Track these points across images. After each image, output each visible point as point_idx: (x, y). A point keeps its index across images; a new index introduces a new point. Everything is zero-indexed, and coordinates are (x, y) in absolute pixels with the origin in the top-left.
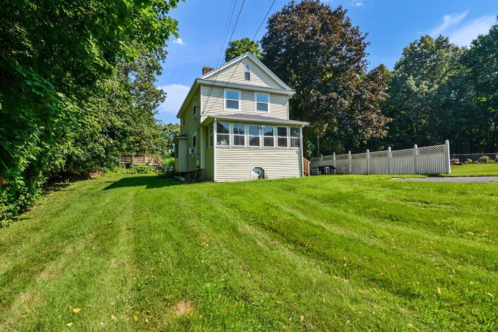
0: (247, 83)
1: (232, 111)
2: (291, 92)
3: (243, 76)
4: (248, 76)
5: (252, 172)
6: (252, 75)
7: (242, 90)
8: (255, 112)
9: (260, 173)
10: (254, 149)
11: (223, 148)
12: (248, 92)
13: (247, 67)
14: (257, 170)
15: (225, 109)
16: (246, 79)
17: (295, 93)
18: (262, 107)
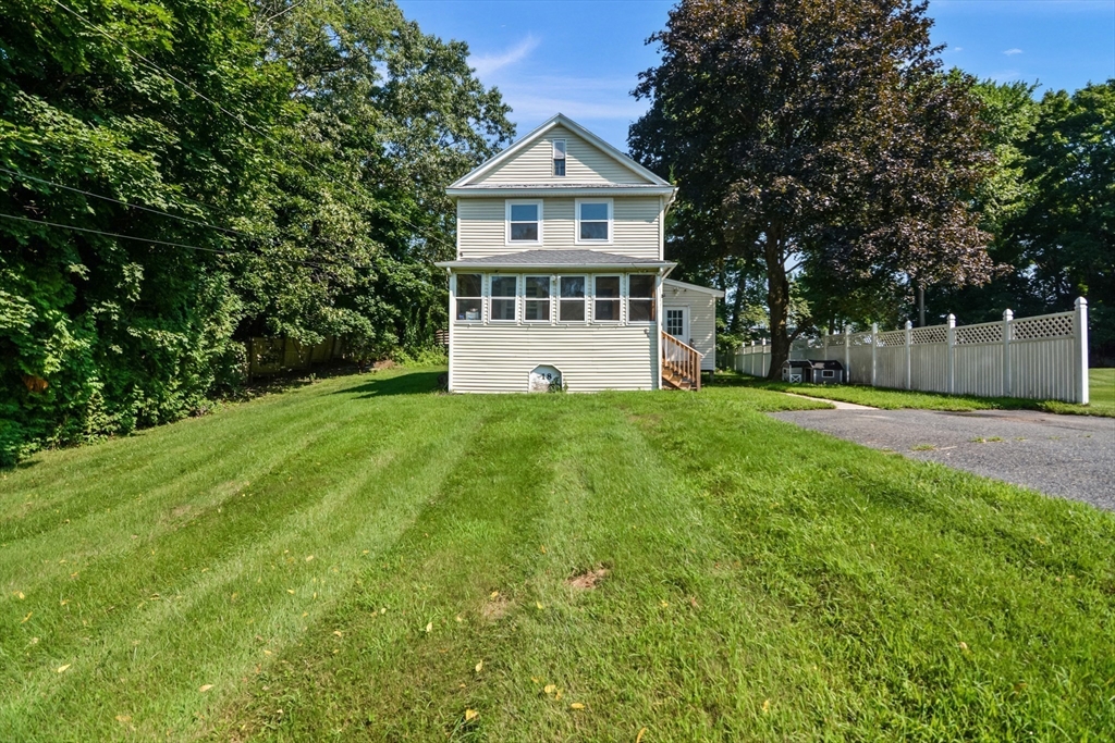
0: (560, 181)
1: (524, 245)
2: (668, 190)
3: (550, 167)
4: (560, 168)
5: (534, 376)
6: (572, 163)
7: (546, 198)
8: (577, 243)
9: (553, 377)
10: (535, 326)
11: (469, 326)
12: (559, 201)
13: (560, 147)
14: (547, 372)
15: (507, 243)
16: (557, 173)
17: (677, 189)
18: (594, 230)
